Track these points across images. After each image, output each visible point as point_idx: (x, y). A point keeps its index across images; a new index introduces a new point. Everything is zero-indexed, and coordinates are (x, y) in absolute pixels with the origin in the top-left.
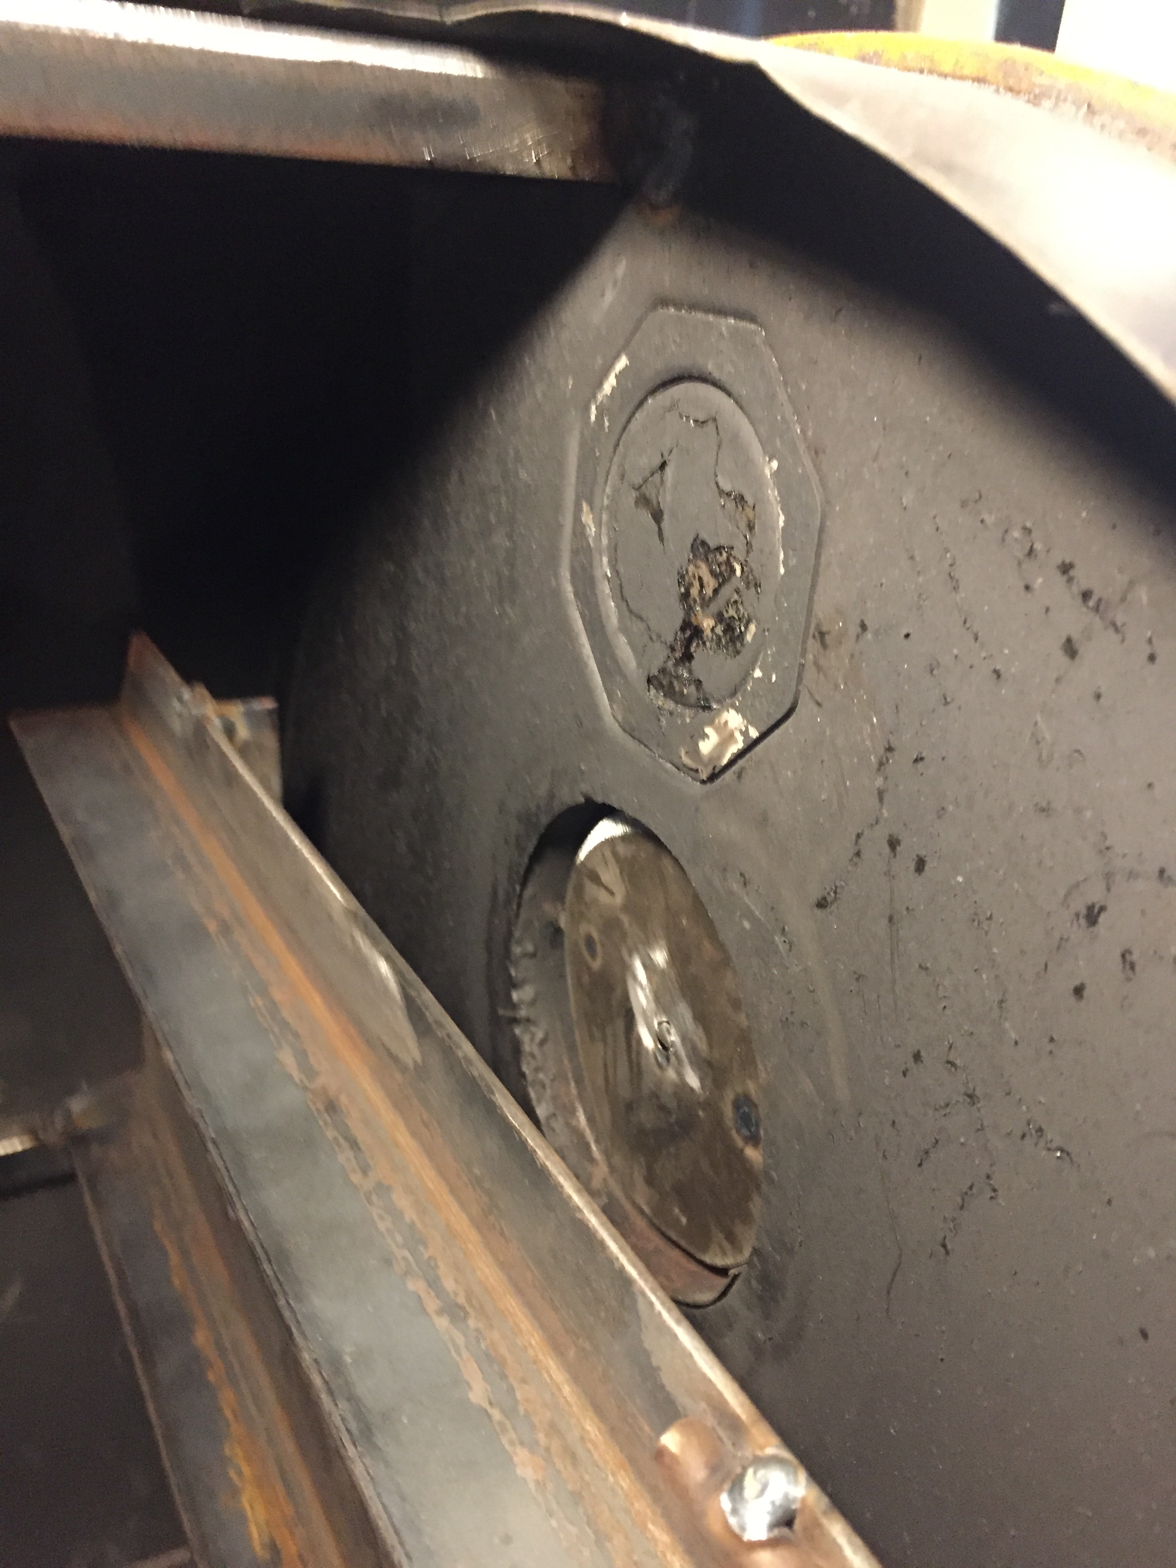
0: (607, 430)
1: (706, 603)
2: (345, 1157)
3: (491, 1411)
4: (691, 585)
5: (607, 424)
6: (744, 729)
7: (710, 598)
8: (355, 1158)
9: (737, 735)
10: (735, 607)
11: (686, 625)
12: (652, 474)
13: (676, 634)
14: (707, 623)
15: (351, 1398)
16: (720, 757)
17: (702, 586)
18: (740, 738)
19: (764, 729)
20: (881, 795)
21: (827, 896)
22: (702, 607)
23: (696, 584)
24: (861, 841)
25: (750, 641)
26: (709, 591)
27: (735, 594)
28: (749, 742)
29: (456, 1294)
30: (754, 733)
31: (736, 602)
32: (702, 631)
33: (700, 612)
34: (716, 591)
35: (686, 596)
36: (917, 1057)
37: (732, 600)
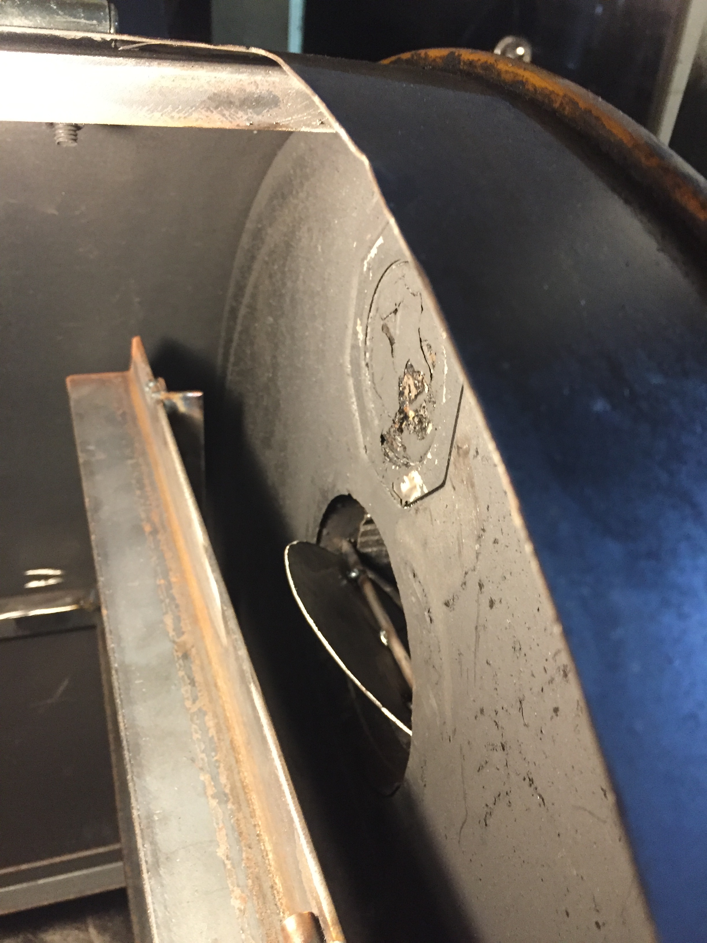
0: (371, 279)
1: (411, 402)
2: (185, 690)
3: (227, 862)
4: (404, 388)
5: (371, 275)
6: (421, 486)
7: (413, 399)
8: (191, 691)
9: (418, 487)
10: (423, 409)
11: (401, 411)
12: (391, 314)
13: (396, 414)
14: (411, 414)
15: (153, 843)
16: (409, 497)
17: (410, 392)
18: (419, 490)
19: (431, 489)
20: (478, 554)
21: (449, 601)
22: (409, 403)
23: (407, 388)
24: (467, 576)
25: (429, 433)
26: (413, 395)
27: (424, 402)
28: (423, 494)
29: (225, 786)
30: (426, 491)
31: (424, 407)
32: (409, 417)
33: (408, 405)
34: (416, 396)
35: (401, 394)
36: (482, 711)
37: (423, 406)
